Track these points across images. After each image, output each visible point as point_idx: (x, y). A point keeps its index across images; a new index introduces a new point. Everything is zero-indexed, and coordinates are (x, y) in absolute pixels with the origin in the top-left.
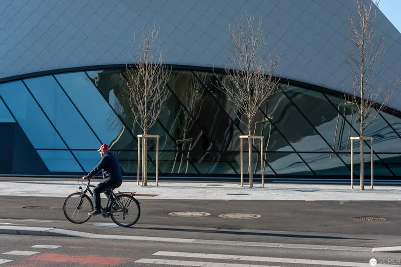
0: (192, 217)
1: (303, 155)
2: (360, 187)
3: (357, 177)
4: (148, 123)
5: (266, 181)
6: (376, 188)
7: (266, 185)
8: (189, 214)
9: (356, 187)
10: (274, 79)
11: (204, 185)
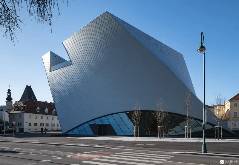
0: (140, 145)
1: (176, 131)
2: (187, 138)
3: (187, 136)
4: (137, 124)
5: (164, 137)
6: (192, 139)
7: (164, 138)
8: (140, 144)
9: (186, 138)
10: (166, 113)
11: (150, 138)
